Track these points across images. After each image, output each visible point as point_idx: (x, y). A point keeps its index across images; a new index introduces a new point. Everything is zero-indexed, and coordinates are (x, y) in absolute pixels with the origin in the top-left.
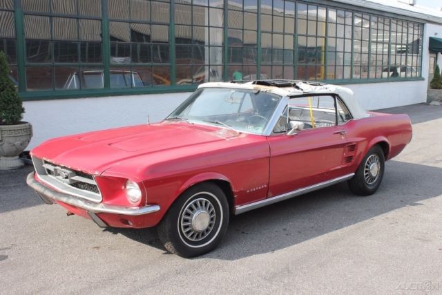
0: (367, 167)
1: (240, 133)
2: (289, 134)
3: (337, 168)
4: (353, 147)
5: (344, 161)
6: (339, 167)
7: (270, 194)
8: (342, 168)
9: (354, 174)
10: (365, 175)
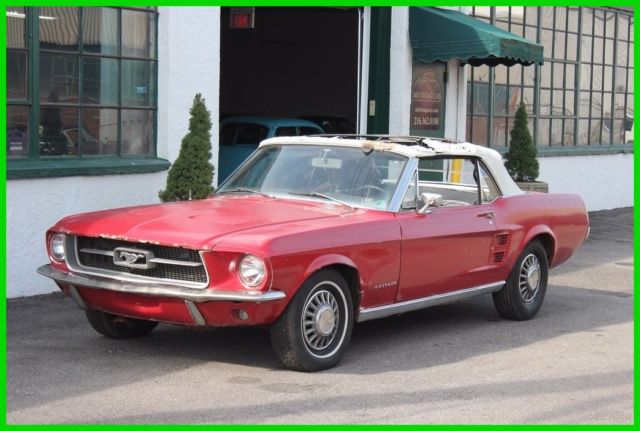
0: (524, 273)
1: (356, 209)
2: (421, 211)
3: (482, 268)
4: (503, 238)
5: (492, 259)
6: (485, 268)
7: (399, 297)
8: (489, 270)
9: (504, 282)
10: (520, 284)
